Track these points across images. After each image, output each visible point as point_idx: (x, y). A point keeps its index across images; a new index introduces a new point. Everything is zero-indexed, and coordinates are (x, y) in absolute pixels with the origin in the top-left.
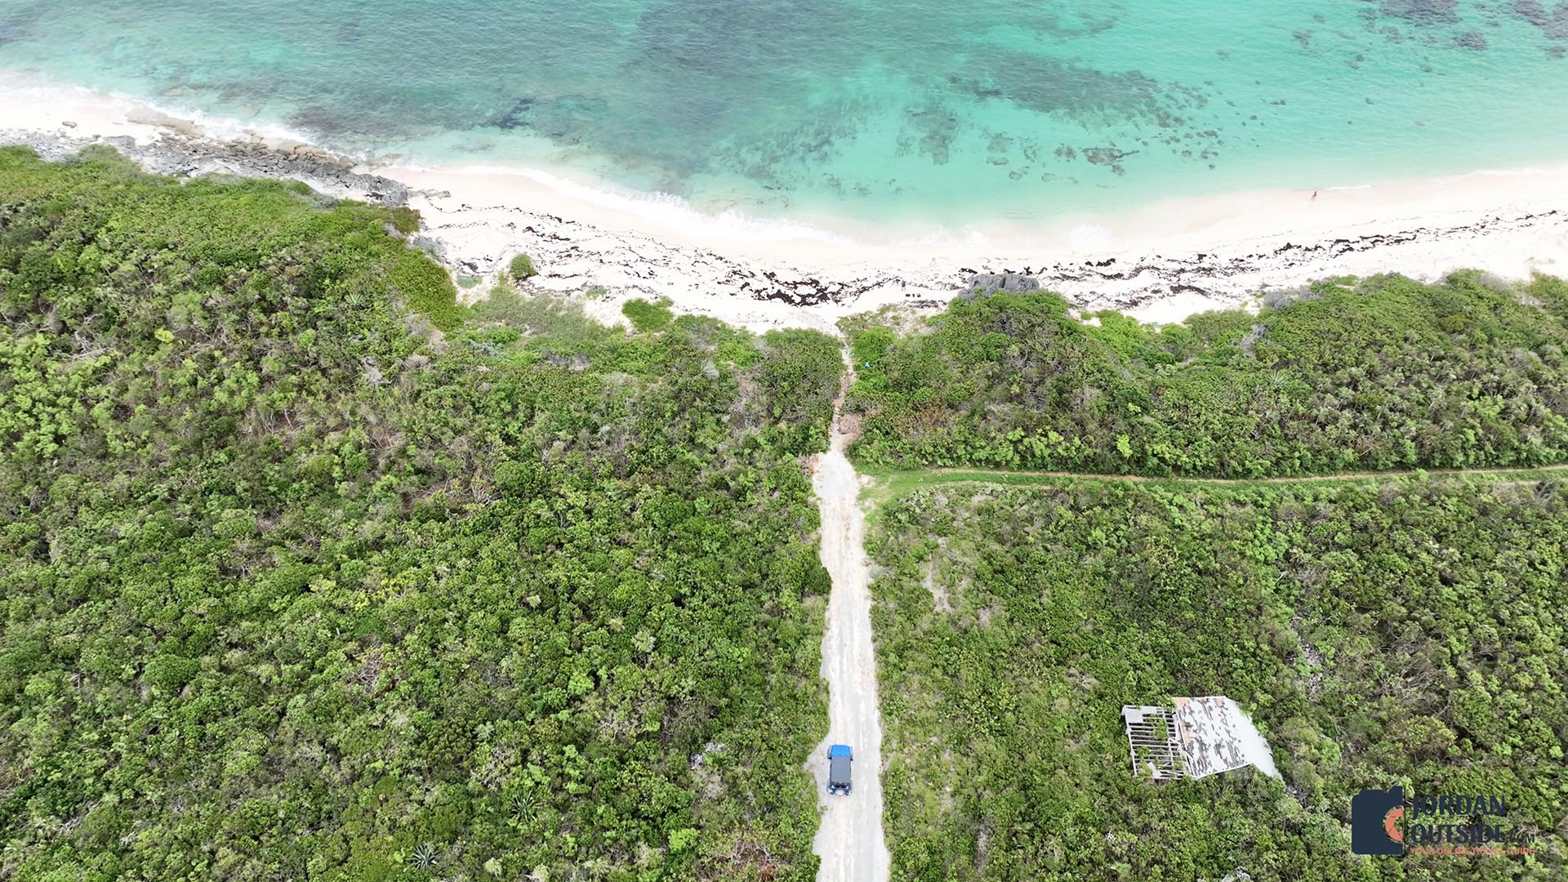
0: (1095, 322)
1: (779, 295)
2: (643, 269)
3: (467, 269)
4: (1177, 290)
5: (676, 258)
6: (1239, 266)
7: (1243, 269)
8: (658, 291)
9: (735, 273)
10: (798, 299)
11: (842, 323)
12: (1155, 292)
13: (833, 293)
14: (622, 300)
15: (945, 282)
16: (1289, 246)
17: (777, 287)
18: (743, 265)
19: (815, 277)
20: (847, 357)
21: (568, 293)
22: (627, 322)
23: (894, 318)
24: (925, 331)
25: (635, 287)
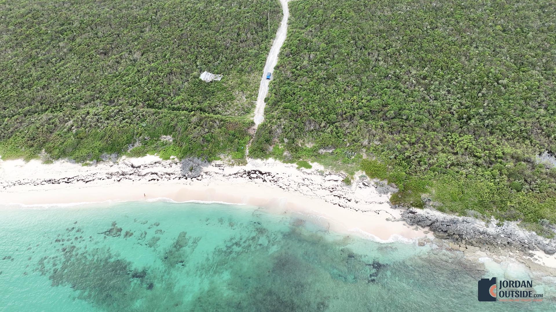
1: (262, 174)
2: (307, 182)
3: (366, 184)
4: (138, 167)
5: (295, 187)
8: (301, 173)
9: (276, 181)
10: (257, 172)
11: (245, 163)
12: (146, 167)
13: (246, 174)
14: (312, 170)
15: (208, 176)
17: (263, 177)
18: (273, 184)
19: (250, 180)
20: (247, 151)
21: (330, 174)
22: (310, 164)
23: (230, 162)
24: (222, 156)
25: (309, 174)
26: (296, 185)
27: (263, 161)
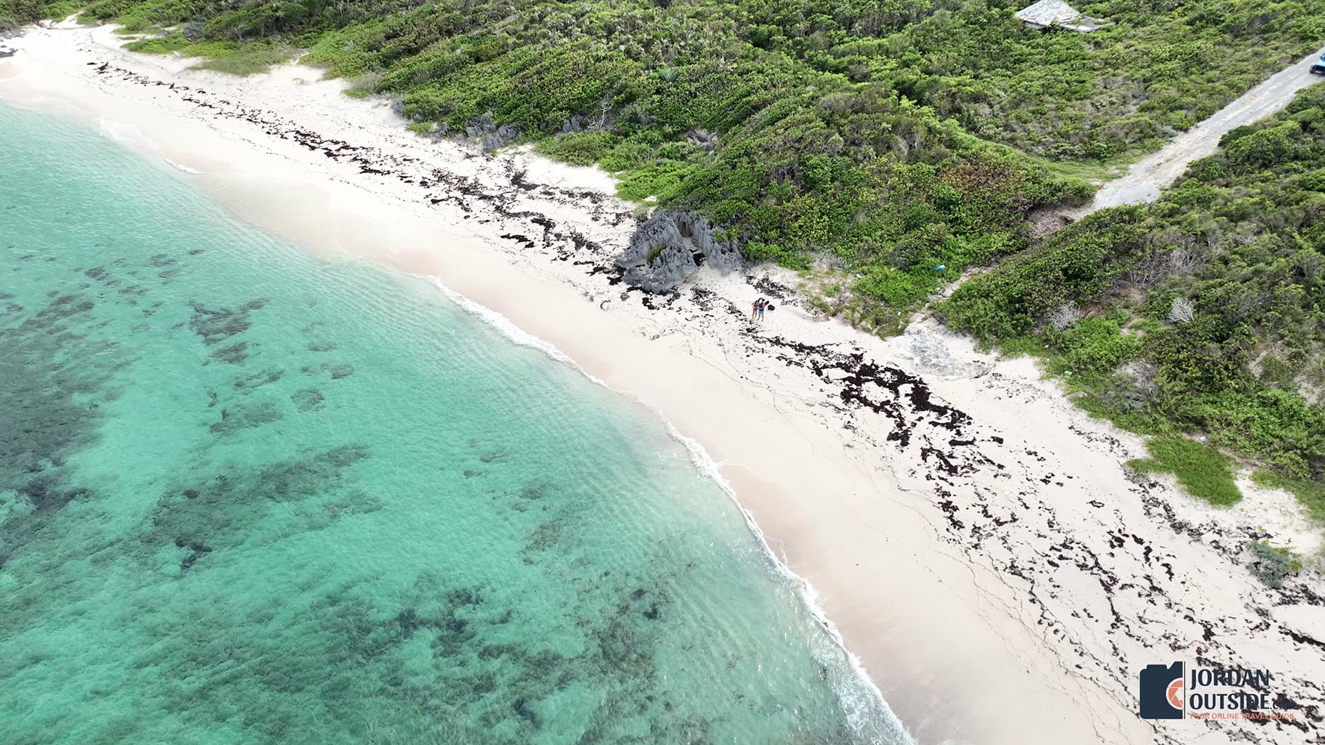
1: (923, 406)
2: (1125, 564)
5: (1031, 550)
8: (1136, 499)
9: (953, 470)
10: (906, 389)
12: (546, 194)
13: (847, 369)
14: (1226, 517)
15: (697, 307)
17: (911, 418)
19: (839, 401)
20: (951, 289)
22: (1243, 482)
25: (1178, 527)
26: (1044, 546)
27: (982, 357)
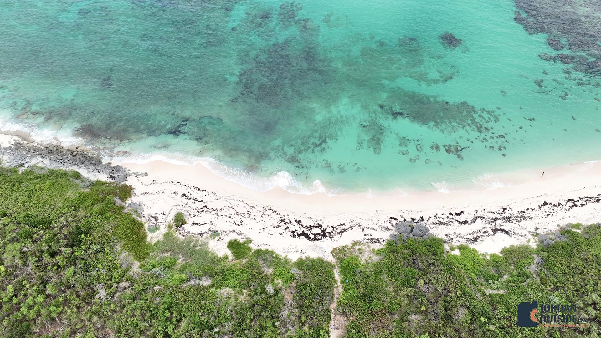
0: (457, 252)
1: (303, 234)
2: (237, 219)
3: (153, 220)
4: (495, 231)
5: (254, 212)
6: (523, 216)
7: (525, 217)
8: (245, 234)
9: (282, 221)
10: (312, 237)
11: (335, 252)
12: (485, 232)
13: (329, 233)
14: (227, 239)
15: (383, 226)
16: (545, 204)
17: (302, 229)
18: (286, 216)
19: (320, 223)
20: (337, 275)
21: (201, 234)
22: (229, 253)
23: (359, 249)
24: (375, 259)
25: (234, 231)
26: (253, 214)
27: (306, 255)
